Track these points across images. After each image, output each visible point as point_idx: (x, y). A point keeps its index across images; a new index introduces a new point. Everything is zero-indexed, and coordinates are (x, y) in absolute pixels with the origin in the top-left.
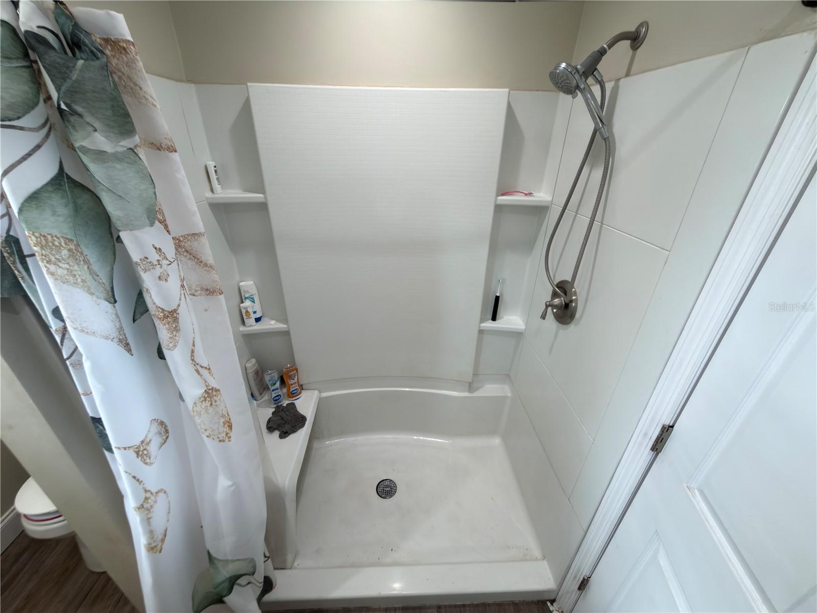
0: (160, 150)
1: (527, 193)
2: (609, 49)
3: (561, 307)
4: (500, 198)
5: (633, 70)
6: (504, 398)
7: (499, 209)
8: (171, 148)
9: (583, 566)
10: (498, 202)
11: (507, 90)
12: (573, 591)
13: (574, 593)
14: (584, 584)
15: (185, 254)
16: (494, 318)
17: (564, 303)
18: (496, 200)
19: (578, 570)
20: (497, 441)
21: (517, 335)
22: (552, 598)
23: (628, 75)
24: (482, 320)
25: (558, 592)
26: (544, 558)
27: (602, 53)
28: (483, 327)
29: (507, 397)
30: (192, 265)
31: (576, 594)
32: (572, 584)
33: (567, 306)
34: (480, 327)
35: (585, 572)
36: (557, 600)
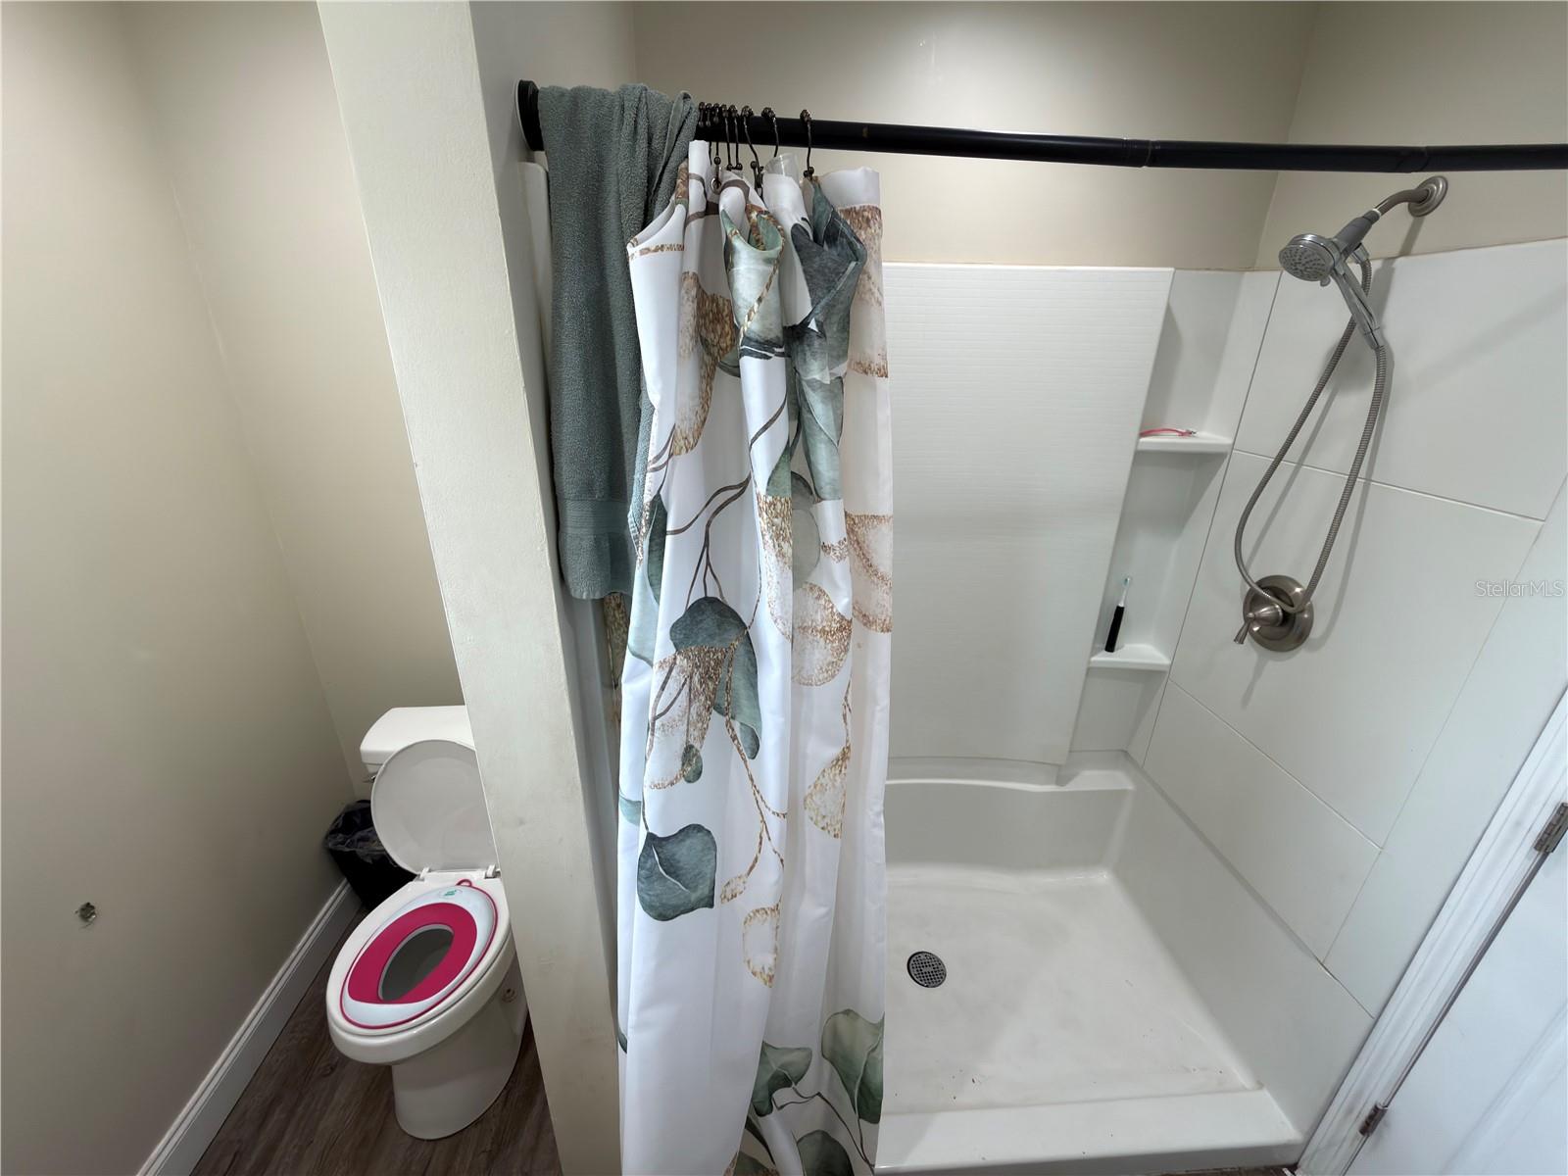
0: (866, 373)
1: (1184, 431)
2: (1383, 214)
3: (1277, 620)
4: (1143, 440)
5: (1417, 247)
6: (1119, 795)
7: (1141, 457)
8: (882, 370)
9: (1368, 1085)
10: (1140, 448)
11: (1172, 269)
12: (1344, 1140)
13: (1346, 1145)
14: (1373, 1121)
15: (855, 546)
16: (1110, 647)
17: (1281, 614)
18: (1137, 443)
19: (1359, 1095)
20: (1103, 877)
21: (1148, 677)
22: (1291, 1160)
23: (1406, 251)
24: (1094, 652)
25: (1305, 1149)
26: (1260, 1085)
27: (1371, 219)
28: (1094, 662)
29: (1124, 792)
30: (859, 567)
31: (1352, 1145)
32: (1342, 1124)
33: (1287, 619)
34: (1089, 662)
35: (1377, 1097)
36: (1303, 1164)
